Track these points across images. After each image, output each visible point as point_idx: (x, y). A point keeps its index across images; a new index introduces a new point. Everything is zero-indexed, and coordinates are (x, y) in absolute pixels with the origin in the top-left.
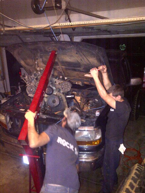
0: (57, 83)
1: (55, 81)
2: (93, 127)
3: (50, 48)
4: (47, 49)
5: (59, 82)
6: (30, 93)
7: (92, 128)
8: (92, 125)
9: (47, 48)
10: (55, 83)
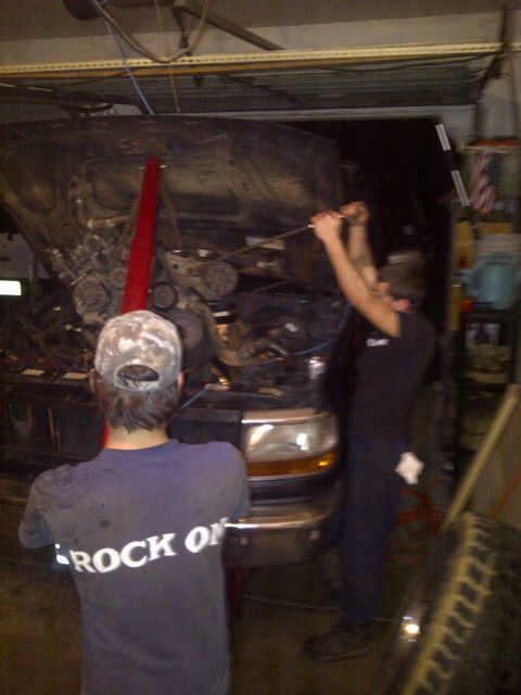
0: (183, 270)
1: (173, 262)
2: (310, 410)
3: (135, 144)
4: (123, 146)
5: (189, 265)
6: (91, 311)
7: (308, 414)
8: (309, 405)
9: (125, 144)
10: (176, 271)
